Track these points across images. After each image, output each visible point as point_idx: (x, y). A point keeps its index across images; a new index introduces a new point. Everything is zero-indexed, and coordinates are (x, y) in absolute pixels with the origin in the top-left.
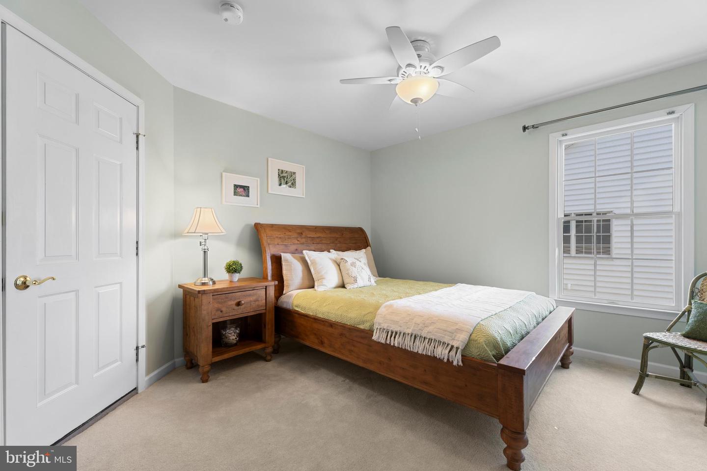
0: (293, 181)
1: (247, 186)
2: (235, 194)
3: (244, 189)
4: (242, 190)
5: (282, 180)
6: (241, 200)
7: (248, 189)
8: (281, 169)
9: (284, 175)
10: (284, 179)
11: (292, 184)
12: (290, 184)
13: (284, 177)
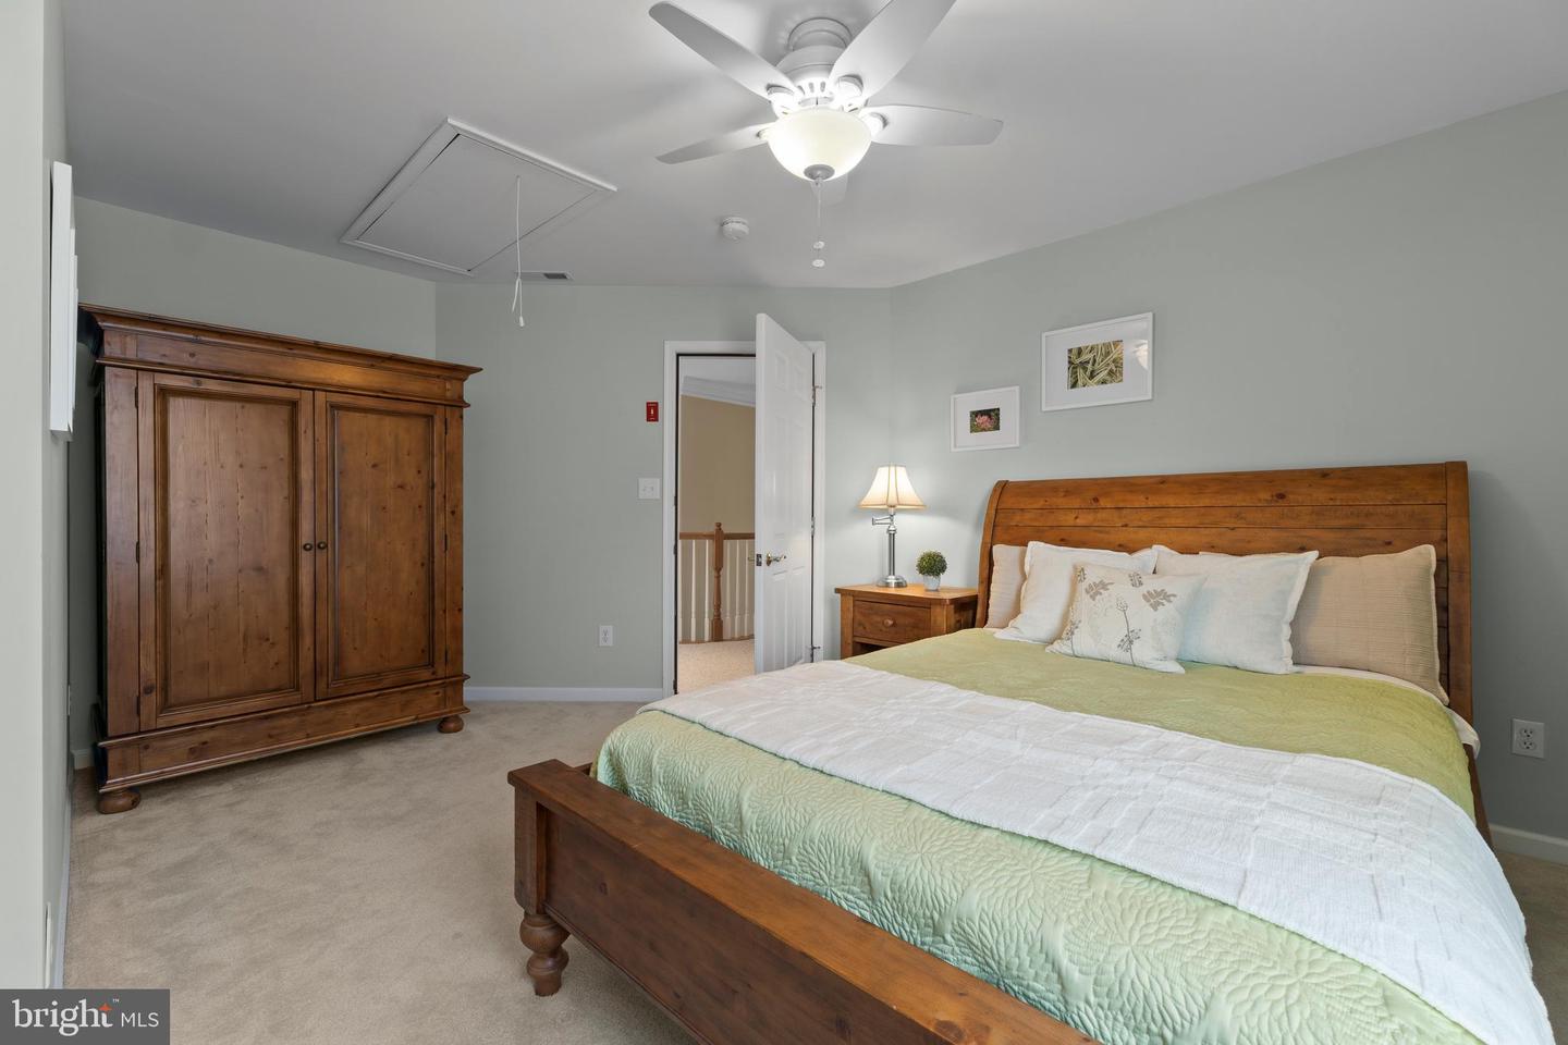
0: (1112, 366)
1: (994, 410)
2: (974, 428)
3: (990, 417)
4: (987, 419)
5: (1080, 371)
6: (988, 438)
7: (998, 415)
8: (1075, 346)
9: (1084, 357)
10: (1085, 369)
11: (1111, 373)
12: (1103, 375)
13: (1083, 365)
